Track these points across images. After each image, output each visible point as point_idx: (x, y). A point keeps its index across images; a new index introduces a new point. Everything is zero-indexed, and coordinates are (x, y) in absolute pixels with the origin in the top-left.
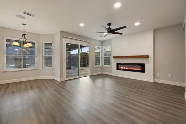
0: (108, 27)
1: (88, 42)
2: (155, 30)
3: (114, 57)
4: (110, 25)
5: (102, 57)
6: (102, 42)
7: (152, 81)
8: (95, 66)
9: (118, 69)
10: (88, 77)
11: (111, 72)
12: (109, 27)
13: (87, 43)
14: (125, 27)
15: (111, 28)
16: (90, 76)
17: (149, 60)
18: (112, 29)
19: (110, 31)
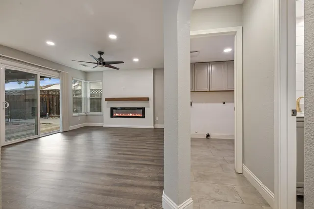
0: (98, 56)
1: (59, 72)
2: (154, 69)
3: (106, 99)
4: (102, 54)
5: (86, 98)
6: (86, 74)
7: (152, 127)
8: (74, 114)
9: (112, 116)
10: (60, 133)
11: (102, 122)
12: (101, 58)
13: (57, 73)
14: (122, 62)
15: (103, 59)
16: (63, 132)
17: (149, 103)
18: (105, 61)
19: (101, 63)
